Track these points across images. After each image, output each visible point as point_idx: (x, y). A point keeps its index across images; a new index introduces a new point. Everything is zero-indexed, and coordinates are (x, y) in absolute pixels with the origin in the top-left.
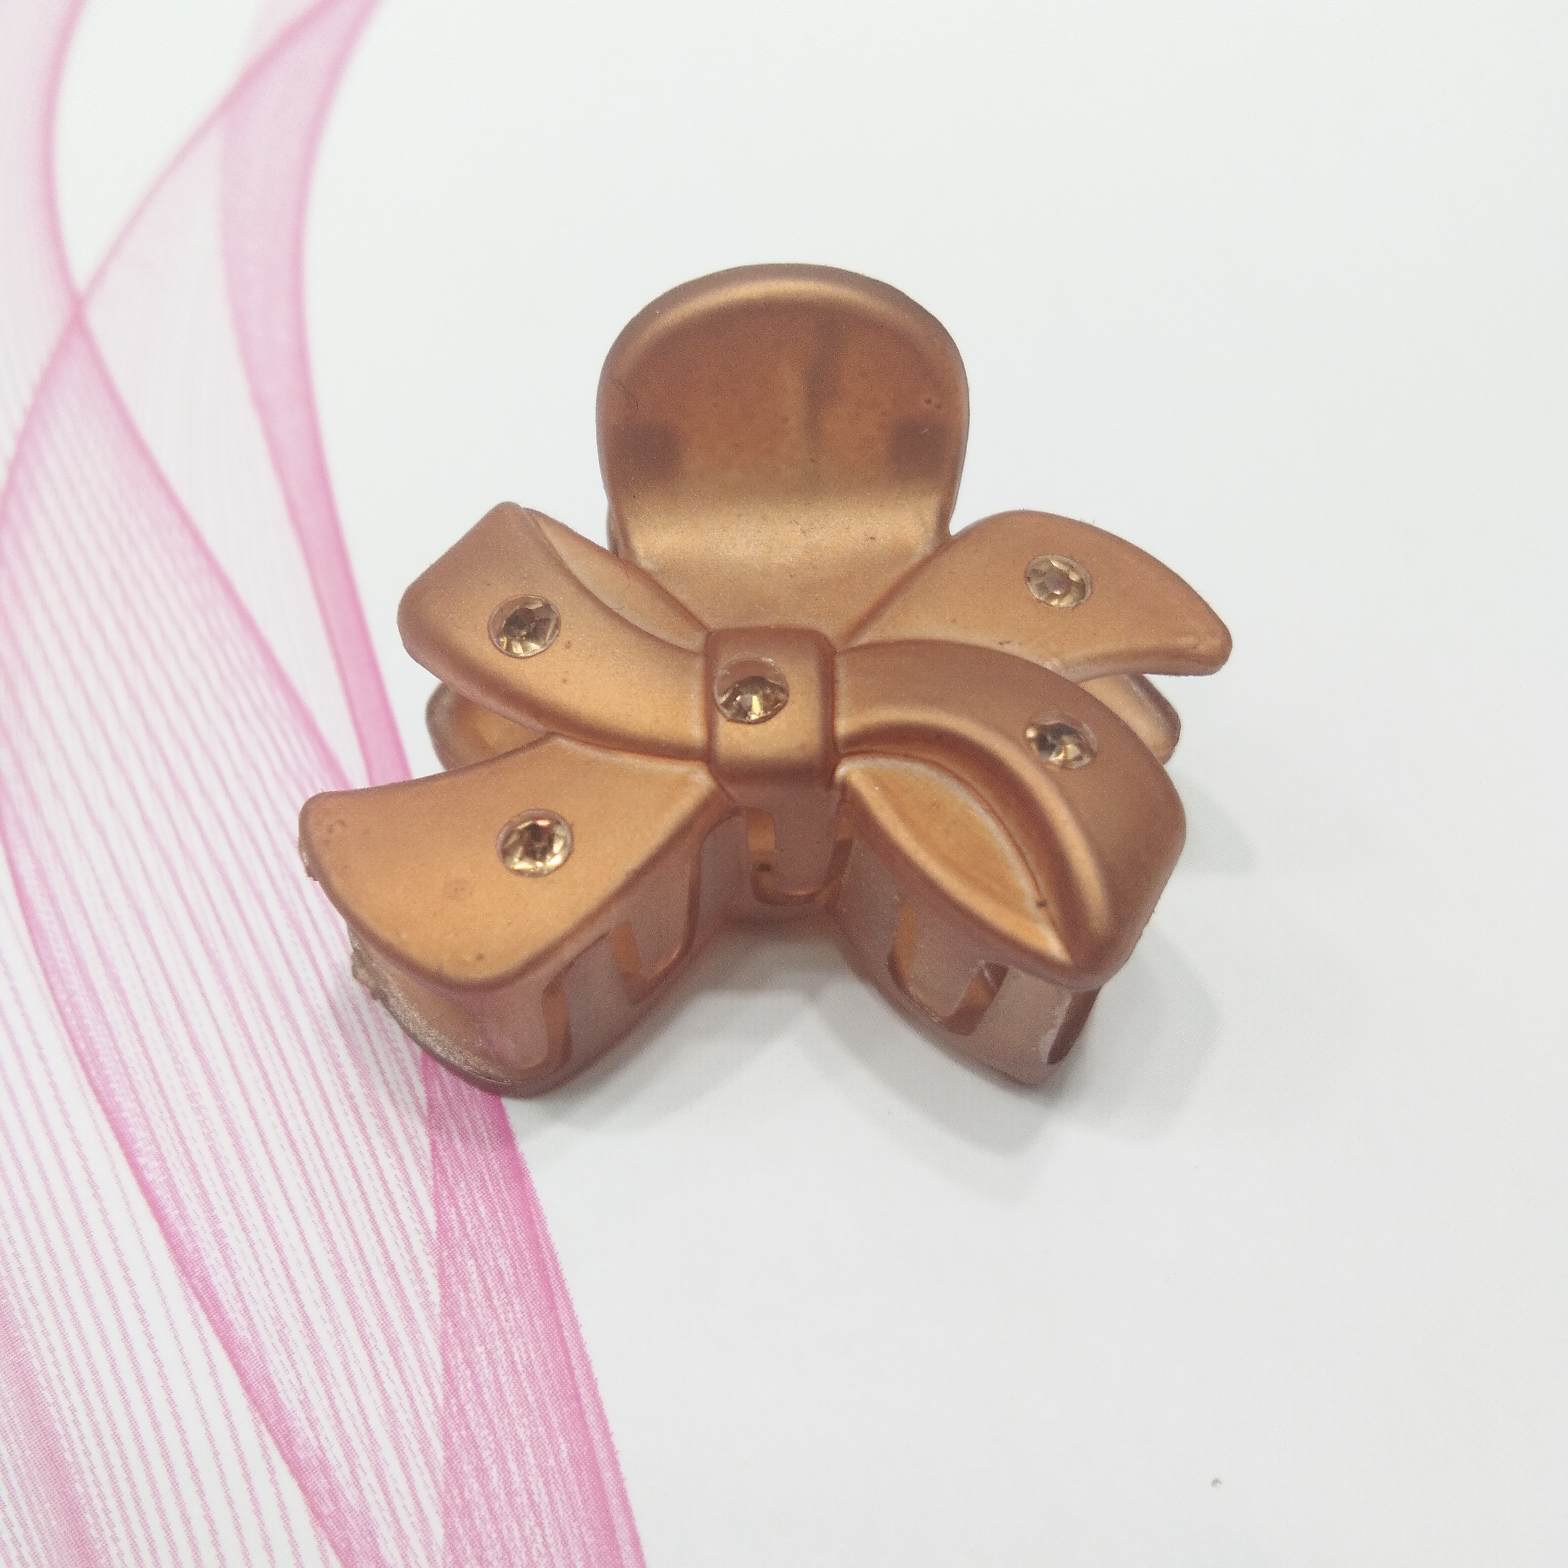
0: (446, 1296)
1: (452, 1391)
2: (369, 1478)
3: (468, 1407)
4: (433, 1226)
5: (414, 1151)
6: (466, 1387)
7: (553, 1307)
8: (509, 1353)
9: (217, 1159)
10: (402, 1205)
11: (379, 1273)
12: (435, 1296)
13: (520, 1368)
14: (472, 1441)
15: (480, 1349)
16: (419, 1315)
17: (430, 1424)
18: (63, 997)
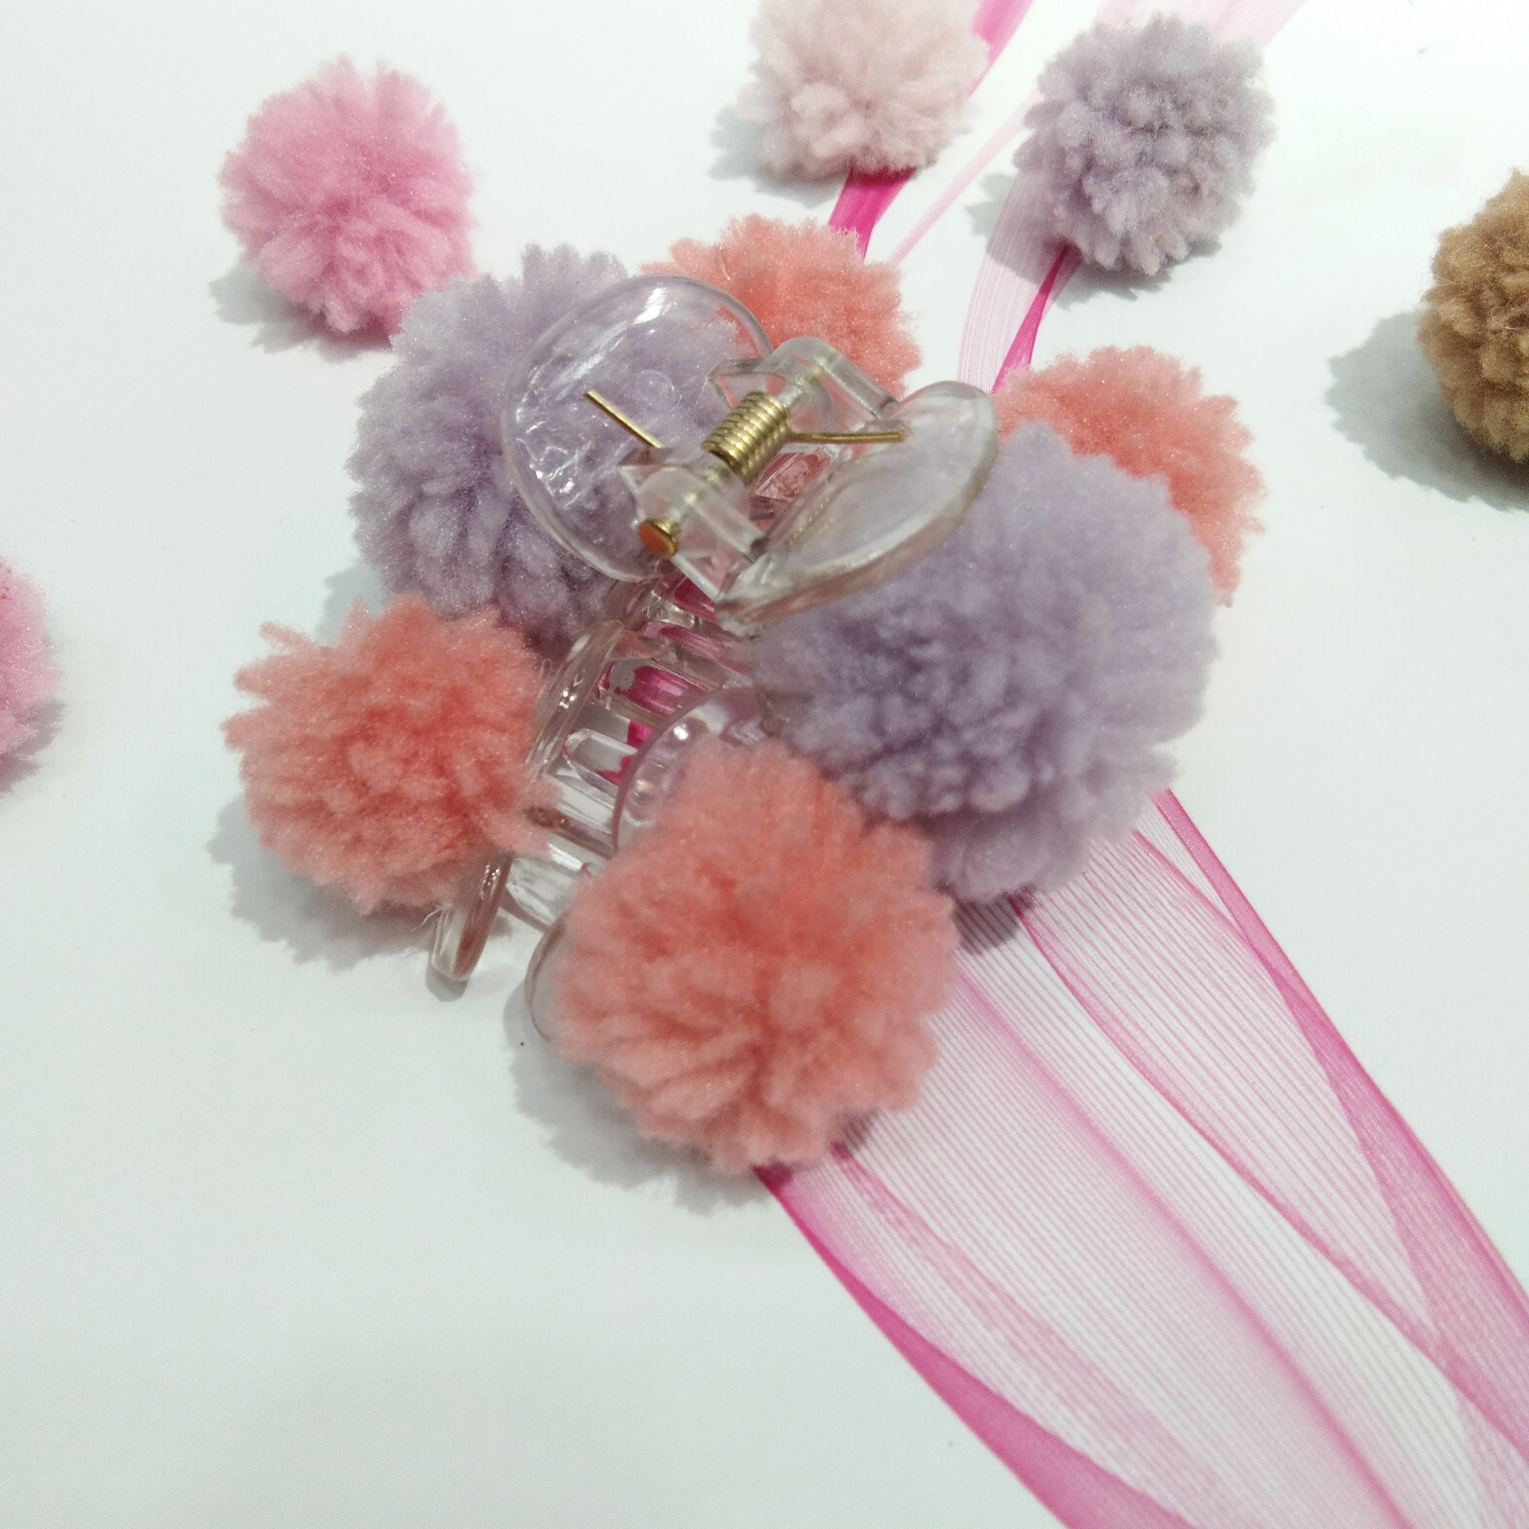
0: (1378, 1174)
1: (1399, 1220)
2: (1373, 1265)
3: (1410, 1226)
4: (1356, 1138)
5: (1330, 1101)
6: (1405, 1217)
7: (1434, 1175)
8: (1420, 1198)
9: (1230, 1113)
10: (1337, 1130)
11: (1338, 1165)
12: (1371, 1173)
13: (1428, 1205)
14: (1418, 1244)
15: (1405, 1199)
16: (1368, 1184)
17: (1394, 1237)
18: (1113, 1036)
